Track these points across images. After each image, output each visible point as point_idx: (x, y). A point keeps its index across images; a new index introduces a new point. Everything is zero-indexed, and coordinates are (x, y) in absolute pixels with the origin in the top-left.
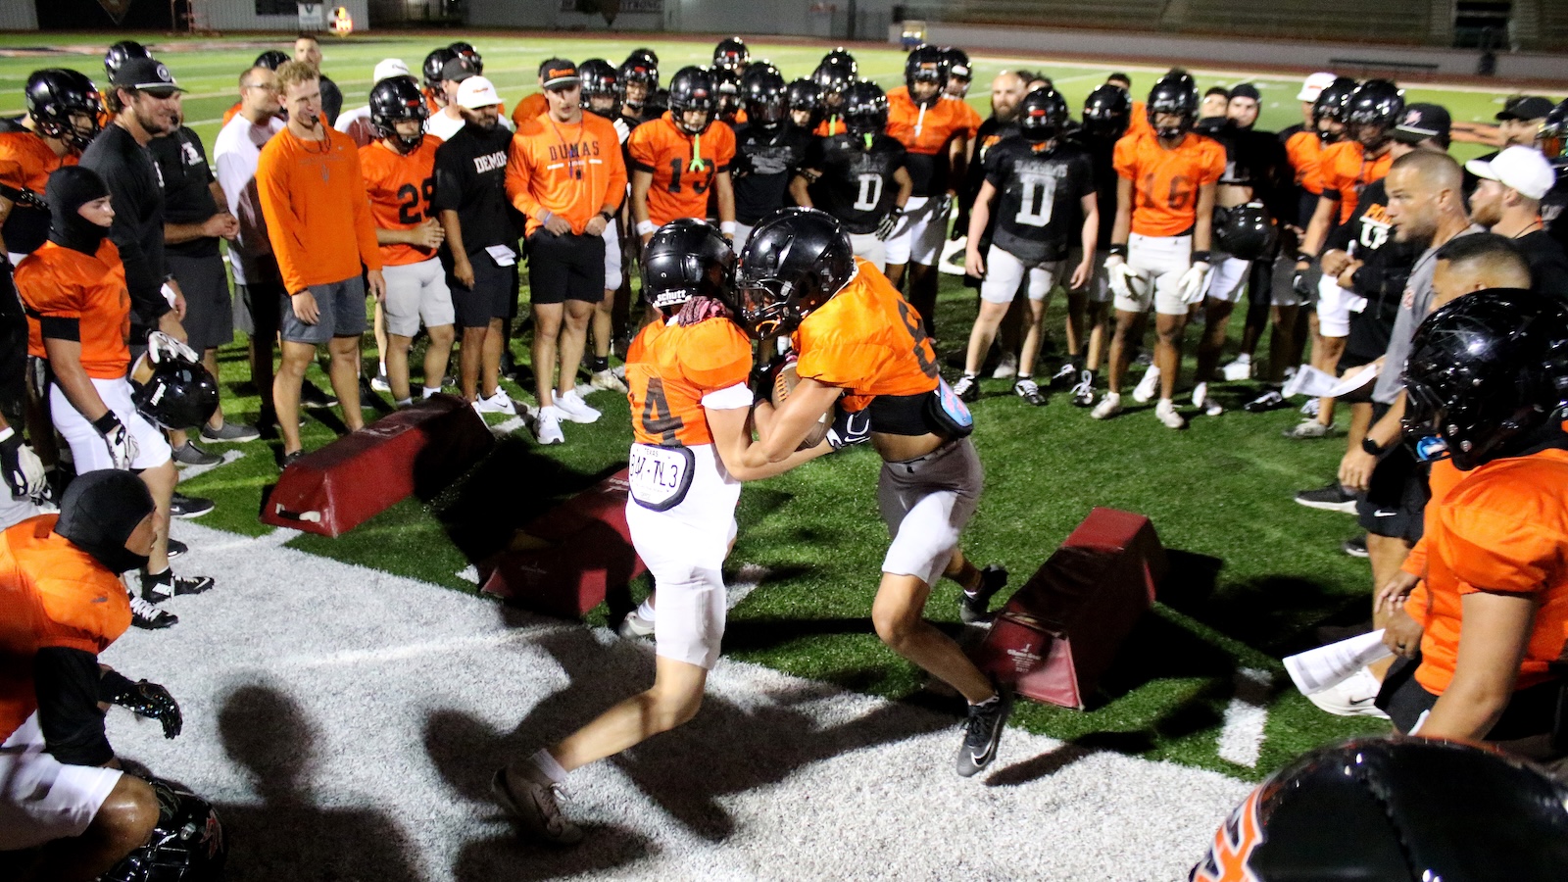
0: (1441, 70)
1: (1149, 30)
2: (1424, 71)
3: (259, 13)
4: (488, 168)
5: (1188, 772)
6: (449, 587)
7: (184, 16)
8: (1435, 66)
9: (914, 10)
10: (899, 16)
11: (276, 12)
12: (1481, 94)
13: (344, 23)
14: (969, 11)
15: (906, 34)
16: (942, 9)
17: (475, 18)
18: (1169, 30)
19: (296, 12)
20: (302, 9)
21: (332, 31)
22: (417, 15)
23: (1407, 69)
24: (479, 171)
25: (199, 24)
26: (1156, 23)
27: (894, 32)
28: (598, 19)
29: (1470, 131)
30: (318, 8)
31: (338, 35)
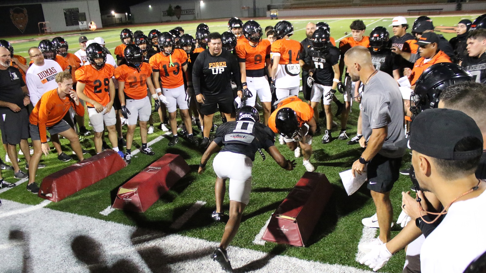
0: (444, 10)
1: (349, 6)
2: (438, 11)
3: (67, 25)
5: (344, 267)
6: (96, 218)
7: (43, 29)
8: (442, 9)
9: (274, 6)
10: (269, 8)
11: (73, 25)
12: (457, 17)
13: (93, 27)
14: (292, 5)
15: (271, 14)
16: (283, 5)
17: (136, 21)
18: (355, 5)
19: (78, 24)
20: (80, 23)
21: (90, 29)
22: (118, 21)
23: (432, 11)
25: (48, 31)
26: (351, 3)
27: (268, 13)
28: (175, 18)
29: (453, 29)
30: (85, 23)
31: (92, 30)
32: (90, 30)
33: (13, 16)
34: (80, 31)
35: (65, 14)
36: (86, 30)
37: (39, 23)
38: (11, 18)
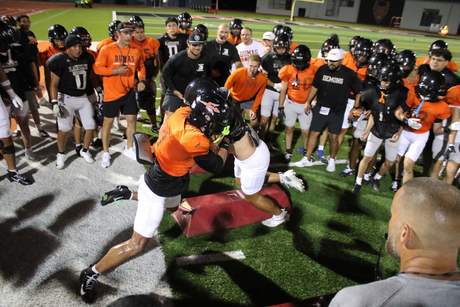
3: (420, 25)
4: (327, 81)
11: (425, 25)
13: (444, 31)
19: (430, 25)
20: (432, 25)
24: (323, 80)
30: (437, 26)
31: (441, 35)
32: (439, 34)
33: (376, 7)
34: (429, 32)
35: (424, 14)
36: (436, 33)
37: (393, 18)
38: (374, 9)
